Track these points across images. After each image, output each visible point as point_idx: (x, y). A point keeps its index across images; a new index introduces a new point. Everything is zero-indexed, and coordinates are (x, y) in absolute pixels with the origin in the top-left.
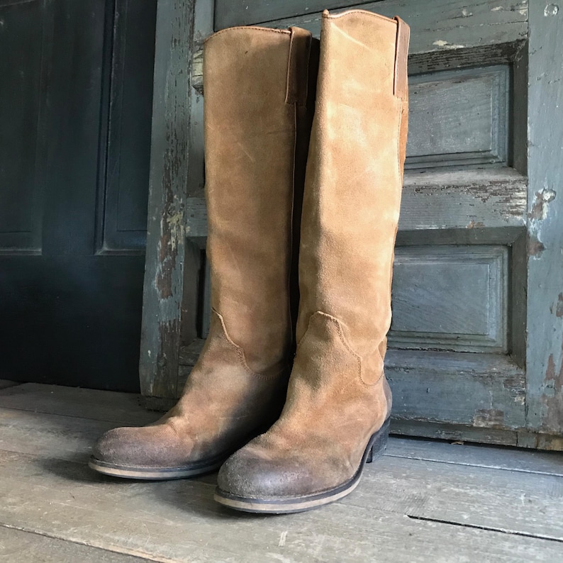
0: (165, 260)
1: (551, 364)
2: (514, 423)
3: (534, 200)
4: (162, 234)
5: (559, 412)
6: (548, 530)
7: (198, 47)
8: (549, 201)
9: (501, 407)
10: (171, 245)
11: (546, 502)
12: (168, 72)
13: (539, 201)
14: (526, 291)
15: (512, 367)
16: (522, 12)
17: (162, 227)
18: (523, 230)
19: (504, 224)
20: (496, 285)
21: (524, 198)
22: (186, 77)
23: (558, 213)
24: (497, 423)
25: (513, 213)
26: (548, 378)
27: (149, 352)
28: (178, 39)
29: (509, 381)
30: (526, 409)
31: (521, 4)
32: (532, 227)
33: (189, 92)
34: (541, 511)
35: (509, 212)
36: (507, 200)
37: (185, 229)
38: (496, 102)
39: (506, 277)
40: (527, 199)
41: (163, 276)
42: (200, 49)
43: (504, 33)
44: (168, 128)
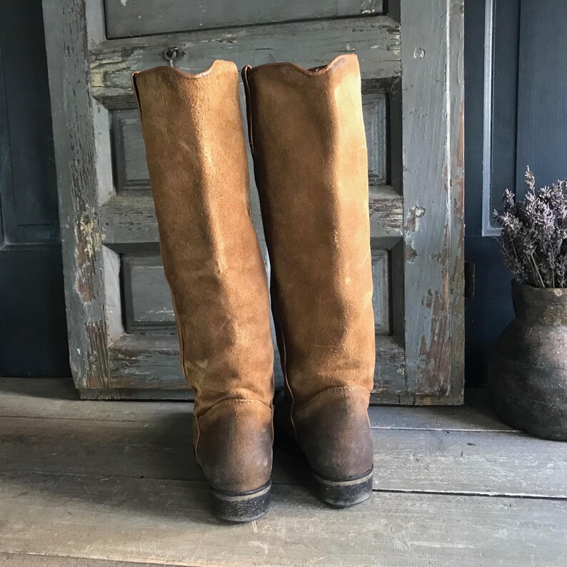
0: (84, 266)
1: (424, 343)
2: (397, 389)
3: (409, 216)
4: (77, 241)
5: (430, 379)
6: (433, 486)
7: (94, 57)
8: (420, 216)
9: (387, 377)
10: (88, 252)
11: (428, 460)
12: (65, 81)
13: (412, 217)
14: (403, 287)
15: (395, 346)
16: (396, 52)
17: (76, 234)
18: (401, 240)
19: (385, 235)
20: (380, 281)
21: (401, 214)
22: (84, 87)
23: (427, 226)
24: (385, 389)
25: (392, 226)
26: (421, 354)
27: (79, 350)
28: (71, 47)
29: (393, 358)
30: (406, 377)
31: (395, 45)
32: (407, 238)
33: (90, 103)
34: (426, 468)
35: (389, 225)
36: (387, 216)
37: (100, 236)
38: (376, 128)
39: (386, 274)
40: (403, 214)
41: (83, 281)
42: (96, 59)
43: (382, 70)
44: (72, 138)
